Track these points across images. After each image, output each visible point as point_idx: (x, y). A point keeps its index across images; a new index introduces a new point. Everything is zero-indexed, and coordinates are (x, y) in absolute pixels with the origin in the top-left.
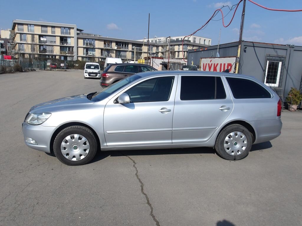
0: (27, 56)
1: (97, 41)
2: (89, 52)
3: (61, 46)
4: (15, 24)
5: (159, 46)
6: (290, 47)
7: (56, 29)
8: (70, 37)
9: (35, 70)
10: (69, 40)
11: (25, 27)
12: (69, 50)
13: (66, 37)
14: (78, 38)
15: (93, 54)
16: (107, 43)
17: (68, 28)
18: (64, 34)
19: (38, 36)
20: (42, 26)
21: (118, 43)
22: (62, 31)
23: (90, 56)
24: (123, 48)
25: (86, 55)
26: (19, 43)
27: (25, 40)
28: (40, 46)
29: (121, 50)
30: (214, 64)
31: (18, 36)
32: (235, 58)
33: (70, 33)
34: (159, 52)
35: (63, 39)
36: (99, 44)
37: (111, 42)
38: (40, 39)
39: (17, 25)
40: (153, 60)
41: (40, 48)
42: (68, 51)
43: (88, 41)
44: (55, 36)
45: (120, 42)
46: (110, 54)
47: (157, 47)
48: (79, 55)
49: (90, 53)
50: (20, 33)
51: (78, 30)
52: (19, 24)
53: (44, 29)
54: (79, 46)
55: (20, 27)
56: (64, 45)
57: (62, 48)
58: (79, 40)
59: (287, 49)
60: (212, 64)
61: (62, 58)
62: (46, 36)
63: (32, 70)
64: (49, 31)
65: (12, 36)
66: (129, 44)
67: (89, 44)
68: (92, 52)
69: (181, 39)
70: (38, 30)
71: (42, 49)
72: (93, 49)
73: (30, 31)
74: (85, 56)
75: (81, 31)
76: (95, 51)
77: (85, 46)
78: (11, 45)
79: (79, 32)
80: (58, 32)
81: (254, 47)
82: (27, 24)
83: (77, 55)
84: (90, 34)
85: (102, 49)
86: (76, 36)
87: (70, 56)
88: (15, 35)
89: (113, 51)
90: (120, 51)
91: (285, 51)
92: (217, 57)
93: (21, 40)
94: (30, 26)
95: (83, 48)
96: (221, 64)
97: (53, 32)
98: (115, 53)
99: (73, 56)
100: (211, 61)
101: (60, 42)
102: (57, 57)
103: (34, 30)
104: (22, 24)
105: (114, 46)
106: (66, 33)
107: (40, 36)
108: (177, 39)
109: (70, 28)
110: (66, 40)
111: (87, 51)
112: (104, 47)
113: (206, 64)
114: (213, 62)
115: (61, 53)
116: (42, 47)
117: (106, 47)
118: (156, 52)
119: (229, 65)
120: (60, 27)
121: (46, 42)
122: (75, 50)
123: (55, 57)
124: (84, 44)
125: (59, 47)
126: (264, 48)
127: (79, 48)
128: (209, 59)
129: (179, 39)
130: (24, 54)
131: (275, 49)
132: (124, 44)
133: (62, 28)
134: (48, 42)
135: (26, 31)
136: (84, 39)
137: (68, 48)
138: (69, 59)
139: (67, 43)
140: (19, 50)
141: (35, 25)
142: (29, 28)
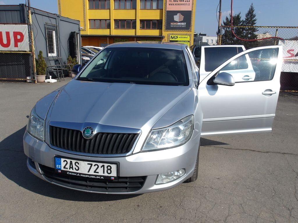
6: (57, 16)
32: (25, 25)
59: (56, 19)
81: (35, 13)
91: (55, 20)
119: (18, 34)
126: (42, 16)
131: (50, 18)
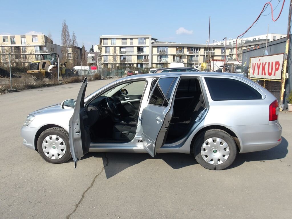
0: (110, 66)
1: (170, 48)
2: (162, 59)
3: (138, 56)
4: (101, 39)
5: (233, 48)
7: (134, 40)
8: (146, 47)
9: (112, 78)
10: (145, 49)
11: (109, 41)
12: (145, 58)
13: (142, 47)
14: (152, 47)
15: (166, 60)
16: (179, 50)
17: (144, 39)
18: (140, 44)
19: (119, 48)
20: (123, 39)
21: (190, 48)
22: (139, 42)
23: (163, 62)
24: (194, 53)
25: (160, 62)
26: (104, 55)
27: (109, 52)
28: (121, 56)
29: (193, 54)
30: (263, 63)
31: (103, 49)
32: (283, 55)
33: (145, 43)
34: (233, 54)
35: (140, 49)
36: (172, 51)
37: (183, 48)
38: (120, 50)
39: (103, 40)
40: (214, 63)
41: (121, 58)
42: (143, 59)
43: (162, 49)
44: (133, 47)
45: (192, 47)
46: (182, 59)
47: (232, 49)
48: (153, 62)
49: (164, 60)
50: (105, 47)
51: (152, 39)
52: (104, 39)
53: (124, 41)
54: (153, 54)
55: (105, 41)
56: (140, 54)
57: (139, 57)
58: (153, 48)
60: (260, 63)
61: (139, 66)
62: (125, 47)
63: (109, 78)
64: (128, 42)
65: (100, 50)
66: (201, 48)
67: (163, 51)
68: (165, 59)
69: (258, 39)
70: (119, 43)
71: (122, 59)
72: (166, 56)
73: (112, 44)
74: (158, 62)
75: (155, 40)
76: (168, 57)
77: (159, 54)
78: (99, 57)
79: (153, 41)
80: (135, 43)
82: (111, 39)
83: (152, 62)
84: (164, 42)
85: (174, 56)
86: (151, 46)
87: (145, 64)
88: (102, 48)
89: (185, 56)
90: (192, 56)
92: (265, 55)
93: (106, 52)
94: (113, 40)
95: (157, 55)
96: (269, 63)
97: (131, 43)
98: (187, 58)
99: (148, 64)
100: (260, 60)
101: (137, 52)
102: (135, 66)
103: (116, 43)
104: (107, 39)
105: (186, 52)
106: (143, 43)
107: (121, 48)
108: (253, 39)
109: (145, 39)
110: (142, 49)
111: (160, 58)
112: (177, 53)
113: (255, 64)
114: (261, 62)
115: (138, 61)
116: (122, 57)
117: (178, 53)
118: (229, 55)
119: (277, 63)
120: (137, 38)
121: (125, 52)
122: (150, 57)
123: (133, 65)
124: (158, 52)
125: (136, 56)
127: (153, 56)
128: (258, 58)
129: (255, 39)
130: (107, 64)
132: (196, 49)
133: (138, 39)
134: (127, 52)
135: (109, 45)
136: (158, 47)
137: (143, 57)
138: (144, 66)
139: (143, 52)
140: (104, 61)
141: (117, 38)
142: (112, 42)
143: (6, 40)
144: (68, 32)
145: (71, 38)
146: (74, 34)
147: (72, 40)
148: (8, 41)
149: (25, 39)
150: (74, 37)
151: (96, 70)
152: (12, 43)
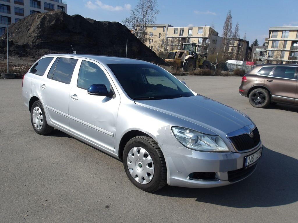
11: (280, 33)
19: (291, 42)
26: (269, 50)
27: (277, 47)
28: (291, 52)
31: (271, 42)
38: (292, 45)
39: (271, 33)
41: (290, 55)
50: (273, 40)
52: (274, 31)
55: (274, 34)
70: (292, 36)
71: (293, 55)
73: (283, 37)
82: (282, 31)
88: (268, 42)
93: (272, 46)
94: (285, 32)
103: (288, 36)
104: (277, 31)
107: (294, 42)
116: (293, 53)
135: (279, 38)
140: (269, 57)
141: (291, 31)
142: (284, 35)
143: (176, 31)
144: (231, 24)
145: (233, 29)
146: (237, 25)
147: (234, 32)
148: (177, 33)
149: (192, 31)
150: (237, 28)
151: (250, 66)
152: (180, 35)
